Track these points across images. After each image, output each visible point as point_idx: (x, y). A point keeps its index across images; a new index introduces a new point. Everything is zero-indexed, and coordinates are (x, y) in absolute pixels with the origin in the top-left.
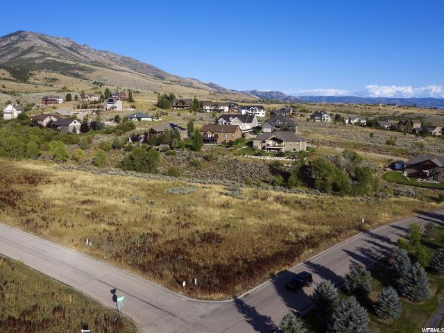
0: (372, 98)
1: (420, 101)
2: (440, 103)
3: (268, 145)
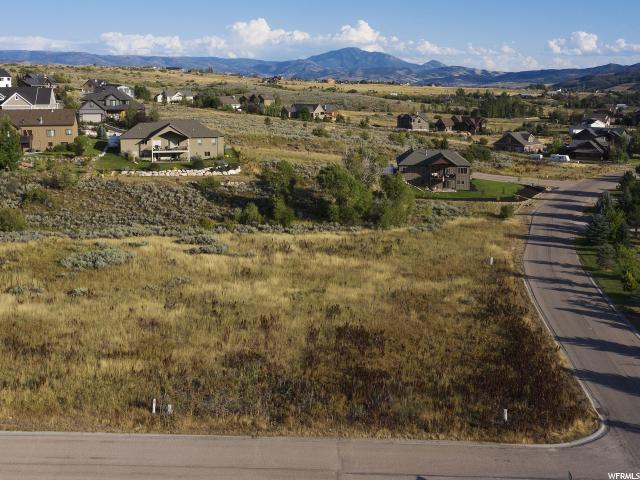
0: (115, 57)
1: (196, 63)
2: (226, 66)
3: (157, 147)
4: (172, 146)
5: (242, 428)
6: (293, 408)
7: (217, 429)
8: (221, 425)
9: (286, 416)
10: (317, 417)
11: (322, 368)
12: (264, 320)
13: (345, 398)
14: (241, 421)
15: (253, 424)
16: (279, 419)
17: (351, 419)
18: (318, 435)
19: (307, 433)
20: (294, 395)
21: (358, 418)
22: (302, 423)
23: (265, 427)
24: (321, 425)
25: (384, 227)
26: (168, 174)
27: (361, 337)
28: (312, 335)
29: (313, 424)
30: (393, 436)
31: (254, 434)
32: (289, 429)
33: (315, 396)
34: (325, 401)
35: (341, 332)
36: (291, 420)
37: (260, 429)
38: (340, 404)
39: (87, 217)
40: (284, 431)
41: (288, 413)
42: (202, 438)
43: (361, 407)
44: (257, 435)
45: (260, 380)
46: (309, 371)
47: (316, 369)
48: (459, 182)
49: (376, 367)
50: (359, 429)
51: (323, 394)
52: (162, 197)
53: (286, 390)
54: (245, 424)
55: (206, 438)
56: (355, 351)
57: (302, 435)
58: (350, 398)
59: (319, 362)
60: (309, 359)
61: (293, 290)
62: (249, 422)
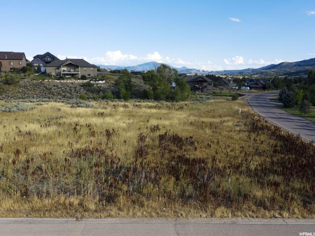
3: (64, 71)
4: (72, 71)
5: (67, 210)
6: (125, 188)
7: (39, 210)
8: (45, 206)
9: (117, 196)
10: (149, 196)
11: (150, 157)
12: (107, 131)
13: (173, 179)
14: (67, 202)
15: (81, 204)
16: (110, 199)
17: (185, 198)
18: (151, 216)
19: (139, 214)
20: (127, 177)
21: (190, 197)
22: (134, 202)
23: (92, 207)
24: (154, 205)
25: (177, 101)
26: (68, 82)
27: (177, 140)
28: (142, 138)
29: (146, 203)
30: (234, 215)
31: (79, 215)
32: (120, 209)
33: (146, 177)
34: (156, 181)
35: (162, 137)
36: (122, 199)
37: (86, 210)
38: (169, 184)
39: (20, 96)
40: (114, 211)
41: (119, 193)
42: (16, 222)
43: (190, 187)
44: (83, 217)
45: (96, 165)
46: (140, 160)
47: (145, 158)
48: (208, 90)
49: (192, 157)
50: (195, 207)
51: (153, 176)
52: (62, 89)
53: (119, 173)
54: (71, 204)
55: (22, 222)
56: (174, 148)
57: (134, 215)
58: (177, 179)
59: (147, 153)
60: (140, 152)
61: (129, 121)
62: (76, 202)
